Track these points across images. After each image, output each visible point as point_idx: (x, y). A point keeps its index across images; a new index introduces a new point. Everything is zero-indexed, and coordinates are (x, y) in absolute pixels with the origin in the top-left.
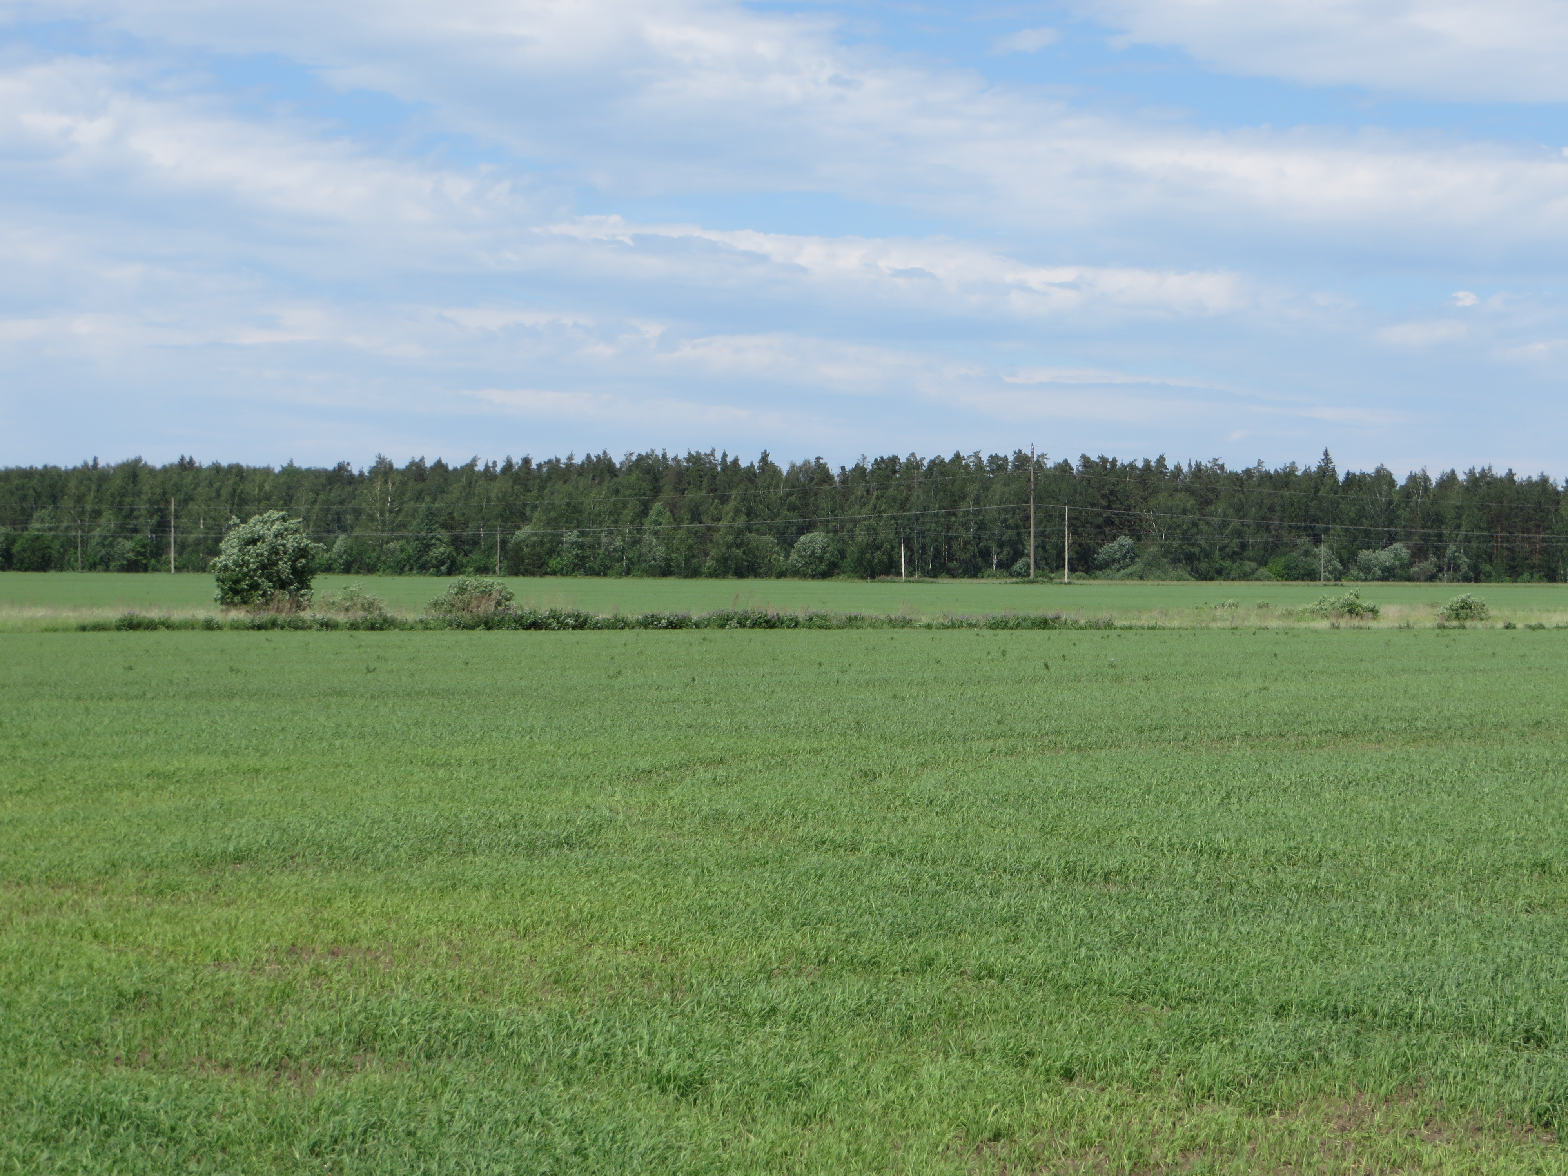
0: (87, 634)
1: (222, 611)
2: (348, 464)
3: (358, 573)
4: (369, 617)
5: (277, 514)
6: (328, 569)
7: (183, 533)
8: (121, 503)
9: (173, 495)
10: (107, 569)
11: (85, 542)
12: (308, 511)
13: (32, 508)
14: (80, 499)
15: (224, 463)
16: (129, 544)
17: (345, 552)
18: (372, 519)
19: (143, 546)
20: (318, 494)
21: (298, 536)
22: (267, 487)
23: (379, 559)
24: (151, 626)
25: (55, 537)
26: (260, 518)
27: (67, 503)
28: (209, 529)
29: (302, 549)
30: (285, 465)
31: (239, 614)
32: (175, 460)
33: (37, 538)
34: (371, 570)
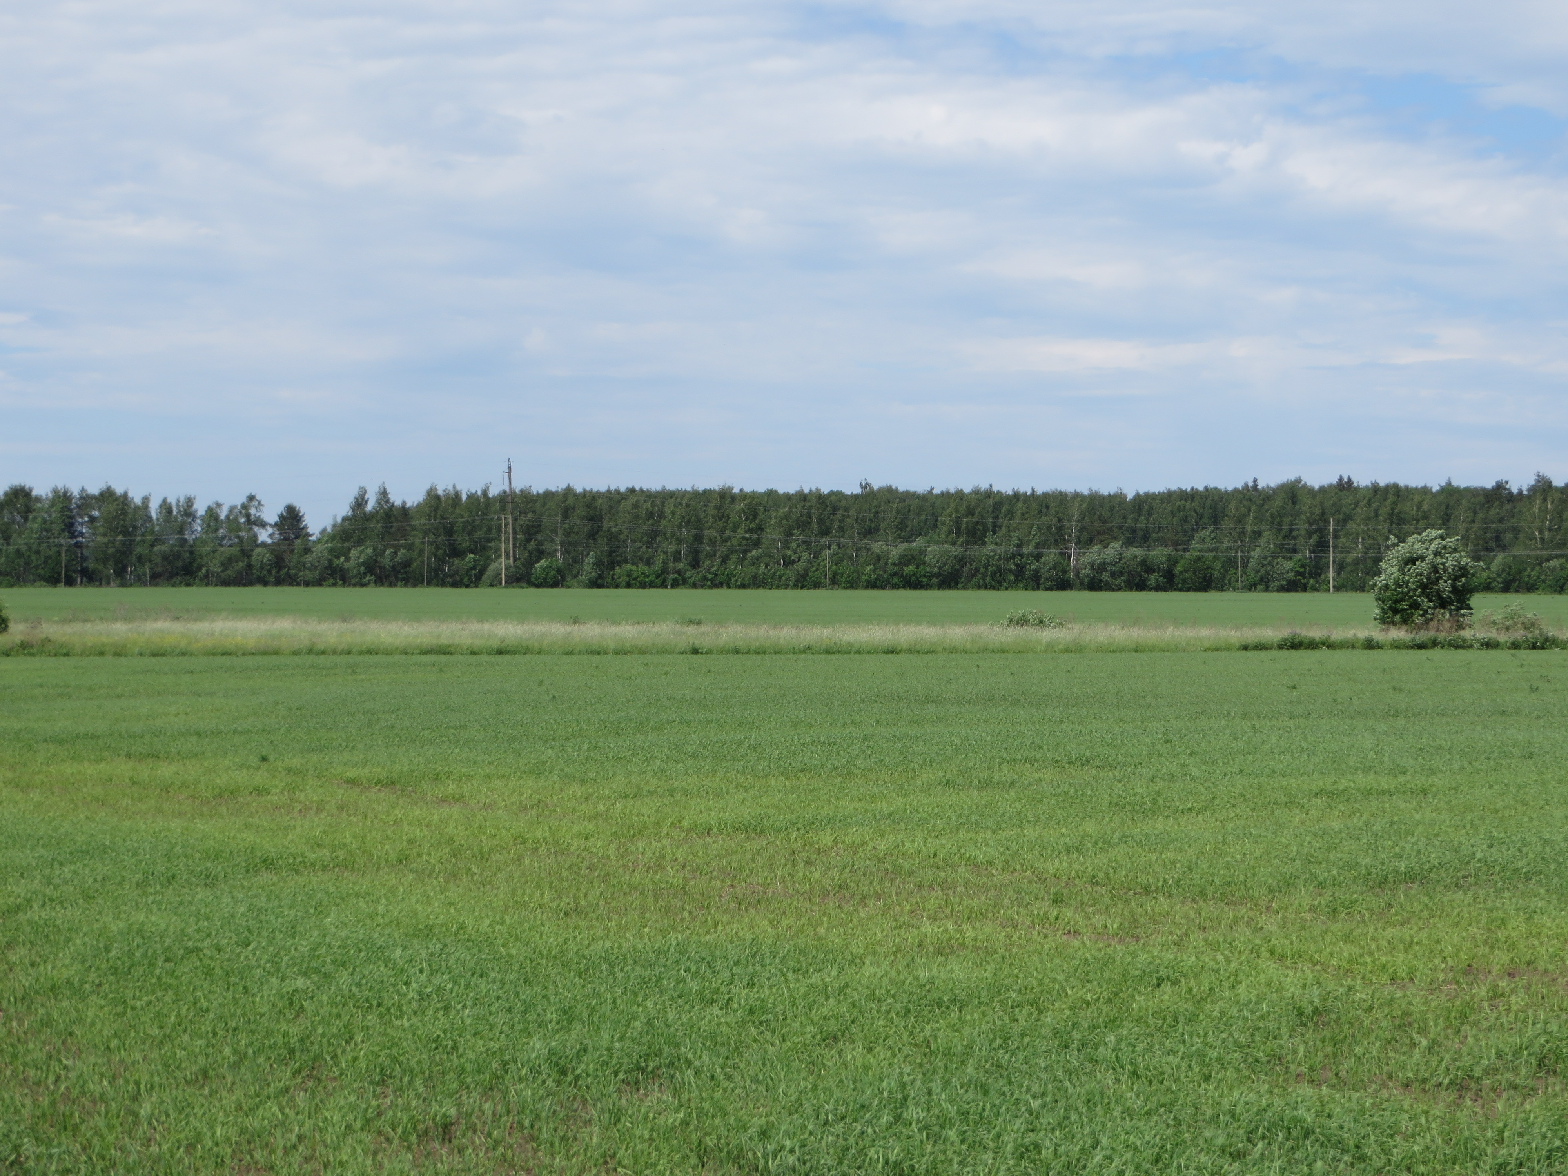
0: (1249, 654)
1: (1383, 630)
2: (1507, 482)
3: (1517, 591)
4: (1530, 635)
5: (1434, 533)
6: (1487, 588)
7: (1341, 552)
8: (1280, 524)
9: (1333, 515)
10: (1267, 590)
11: (1246, 562)
12: (1467, 530)
13: (1193, 529)
14: (1240, 520)
15: (1382, 484)
16: (1288, 565)
17: (1503, 570)
18: (1532, 538)
19: (1303, 566)
20: (1475, 513)
21: (1457, 555)
22: (1425, 507)
23: (1538, 578)
24: (1312, 645)
25: (1216, 558)
26: (1419, 537)
27: (1227, 524)
28: (1367, 550)
29: (1461, 568)
30: (1443, 484)
31: (1399, 634)
32: (1334, 480)
33: (1199, 559)
34: (1531, 588)
